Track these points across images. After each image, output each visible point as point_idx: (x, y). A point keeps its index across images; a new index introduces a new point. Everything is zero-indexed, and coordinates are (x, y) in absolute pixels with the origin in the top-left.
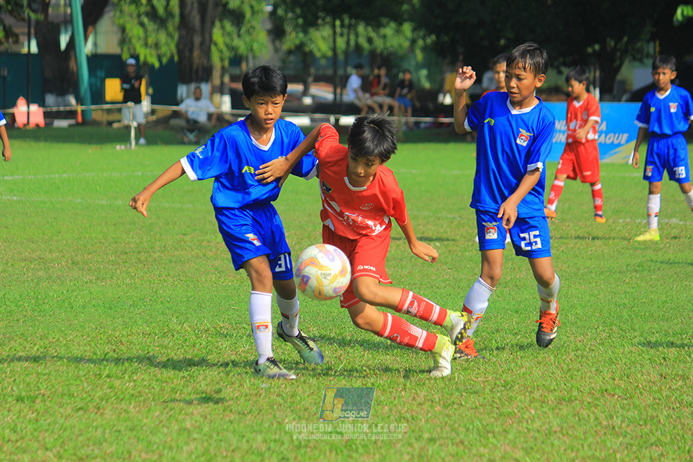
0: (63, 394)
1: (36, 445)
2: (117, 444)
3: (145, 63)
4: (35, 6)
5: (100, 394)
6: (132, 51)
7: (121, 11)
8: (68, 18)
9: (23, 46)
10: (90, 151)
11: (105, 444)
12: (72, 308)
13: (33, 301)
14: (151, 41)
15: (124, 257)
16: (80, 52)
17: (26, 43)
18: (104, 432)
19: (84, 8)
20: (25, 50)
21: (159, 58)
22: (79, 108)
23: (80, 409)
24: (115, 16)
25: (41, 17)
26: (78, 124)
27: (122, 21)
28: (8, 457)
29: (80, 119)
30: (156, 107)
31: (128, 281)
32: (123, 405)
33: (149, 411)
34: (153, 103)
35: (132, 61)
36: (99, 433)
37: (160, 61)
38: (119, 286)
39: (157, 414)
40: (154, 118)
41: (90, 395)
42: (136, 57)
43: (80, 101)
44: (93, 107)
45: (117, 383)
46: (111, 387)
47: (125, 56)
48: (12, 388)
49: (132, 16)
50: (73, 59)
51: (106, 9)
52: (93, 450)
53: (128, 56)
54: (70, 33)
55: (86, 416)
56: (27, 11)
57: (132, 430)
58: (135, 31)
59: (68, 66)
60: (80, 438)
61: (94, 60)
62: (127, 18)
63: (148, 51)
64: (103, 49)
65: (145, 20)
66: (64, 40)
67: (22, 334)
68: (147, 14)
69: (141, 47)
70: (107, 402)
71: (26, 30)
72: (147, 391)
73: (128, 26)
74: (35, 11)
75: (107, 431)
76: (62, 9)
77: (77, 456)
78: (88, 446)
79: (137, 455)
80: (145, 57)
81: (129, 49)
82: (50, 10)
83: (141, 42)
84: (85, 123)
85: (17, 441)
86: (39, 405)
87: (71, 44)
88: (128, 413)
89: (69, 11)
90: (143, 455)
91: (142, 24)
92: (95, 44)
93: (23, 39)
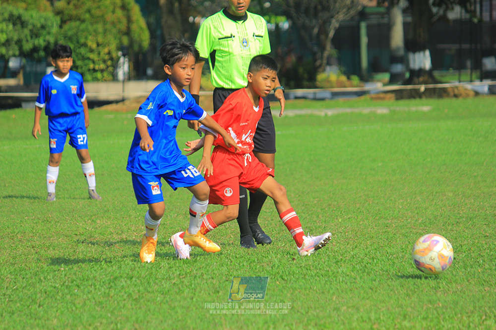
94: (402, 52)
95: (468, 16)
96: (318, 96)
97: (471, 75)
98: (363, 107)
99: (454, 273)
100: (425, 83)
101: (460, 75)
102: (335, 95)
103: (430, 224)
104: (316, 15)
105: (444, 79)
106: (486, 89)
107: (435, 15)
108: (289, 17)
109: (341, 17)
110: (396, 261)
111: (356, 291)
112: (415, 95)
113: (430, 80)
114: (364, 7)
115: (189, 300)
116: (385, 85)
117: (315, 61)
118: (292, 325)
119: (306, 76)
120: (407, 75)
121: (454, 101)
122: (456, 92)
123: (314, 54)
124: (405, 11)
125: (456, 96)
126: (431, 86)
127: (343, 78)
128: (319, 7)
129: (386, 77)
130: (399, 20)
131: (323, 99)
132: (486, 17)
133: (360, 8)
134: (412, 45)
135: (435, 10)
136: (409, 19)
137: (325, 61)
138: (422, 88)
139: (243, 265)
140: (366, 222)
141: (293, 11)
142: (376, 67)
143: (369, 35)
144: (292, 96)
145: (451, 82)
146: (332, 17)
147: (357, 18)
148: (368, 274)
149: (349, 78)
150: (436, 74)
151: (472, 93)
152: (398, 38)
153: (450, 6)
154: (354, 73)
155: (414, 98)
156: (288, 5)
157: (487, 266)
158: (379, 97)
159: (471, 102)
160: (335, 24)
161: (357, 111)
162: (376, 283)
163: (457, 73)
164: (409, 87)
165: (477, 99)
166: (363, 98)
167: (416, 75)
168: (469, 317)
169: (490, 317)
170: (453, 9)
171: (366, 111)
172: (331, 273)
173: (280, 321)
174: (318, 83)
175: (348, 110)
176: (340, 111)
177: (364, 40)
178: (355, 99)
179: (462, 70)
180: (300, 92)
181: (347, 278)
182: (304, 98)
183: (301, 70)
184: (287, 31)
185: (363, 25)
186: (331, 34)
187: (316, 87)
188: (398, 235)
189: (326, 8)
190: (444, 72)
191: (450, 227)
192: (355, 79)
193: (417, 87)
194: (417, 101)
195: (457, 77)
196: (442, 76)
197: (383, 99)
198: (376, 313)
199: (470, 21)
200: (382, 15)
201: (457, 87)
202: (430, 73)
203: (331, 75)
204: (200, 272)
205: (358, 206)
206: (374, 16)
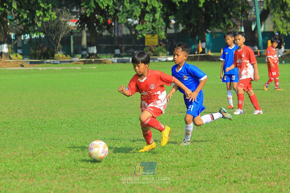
0: (253, 152)
1: (244, 170)
2: (273, 170)
3: (283, 34)
4: (243, 15)
5: (266, 152)
6: (278, 30)
7: (274, 16)
8: (255, 19)
9: (239, 30)
10: (262, 66)
11: (268, 170)
12: (256, 122)
13: (242, 120)
14: (284, 26)
15: (274, 103)
16: (259, 31)
17: (240, 28)
18: (268, 166)
19: (260, 15)
20: (240, 31)
21: (288, 32)
22: (259, 51)
23: (259, 158)
24: (272, 18)
25: (246, 19)
26: (258, 57)
27: (274, 20)
28: (234, 174)
29: (259, 55)
30: (286, 50)
31: (276, 112)
32: (275, 156)
33: (284, 159)
34: (285, 48)
35: (277, 34)
36: (266, 167)
37: (288, 33)
38: (273, 114)
39: (287, 159)
40: (286, 54)
41: (263, 153)
42: (279, 32)
43: (259, 48)
44: (264, 50)
45: (272, 149)
46: (270, 150)
47: (275, 32)
48: (235, 151)
49: (278, 18)
50: (257, 33)
51: (269, 15)
52: (264, 172)
53: (276, 32)
54: (255, 24)
55: (261, 160)
56: (241, 17)
57: (278, 165)
58: (279, 23)
59: (255, 36)
60: (259, 168)
61: (264, 34)
62: (276, 18)
63: (283, 30)
64: (267, 30)
65: (283, 19)
66: (253, 27)
67: (239, 131)
68: (283, 17)
69: (281, 28)
70: (269, 155)
71: (240, 24)
72: (283, 151)
73: (276, 21)
74: (243, 17)
75: (269, 166)
76: (253, 16)
77: (258, 174)
78: (262, 171)
79: (280, 174)
80: (283, 32)
81: (277, 29)
82: (249, 16)
83: (281, 27)
84: (260, 56)
85: (237, 169)
86: (244, 156)
87: (256, 28)
88: (276, 159)
89: (255, 16)
90: (282, 174)
91: (281, 20)
92: (265, 28)
93: (239, 27)
94: (86, 47)
95: (109, 34)
96: (55, 62)
97: (111, 55)
98: (71, 67)
99: (104, 127)
100: (94, 58)
101: (107, 55)
102: (61, 62)
103: (96, 109)
104: (54, 33)
105: (101, 57)
106: (116, 61)
107: (98, 33)
108: (44, 33)
109: (64, 33)
110: (83, 123)
111: (68, 134)
112: (90, 62)
113: (96, 57)
114: (72, 30)
115: (6, 137)
116: (79, 59)
117: (54, 49)
118: (45, 146)
119: (50, 55)
120: (88, 55)
121: (105, 65)
122: (105, 62)
123: (54, 47)
124: (87, 32)
125: (105, 63)
126: (96, 59)
127: (64, 56)
128: (56, 30)
129: (80, 56)
130: (85, 35)
131: (57, 64)
132: (116, 35)
133: (71, 30)
134: (90, 44)
135: (98, 32)
136: (88, 35)
137: (57, 50)
138: (93, 60)
139: (27, 124)
140: (72, 109)
141: (46, 31)
142: (76, 52)
143: (74, 40)
144: (45, 62)
145: (103, 58)
146: (61, 33)
147: (70, 34)
148: (73, 128)
149: (66, 56)
150: (98, 55)
151: (111, 62)
152: (84, 42)
153: (103, 30)
154: (68, 54)
155: (90, 64)
156: (44, 28)
157: (116, 125)
158: (78, 63)
159: (111, 65)
160: (61, 36)
161: (69, 68)
162: (76, 131)
163: (105, 54)
164: (89, 59)
165: (113, 65)
166: (72, 63)
167: (91, 55)
168: (109, 143)
169: (117, 143)
170: (104, 31)
171: (73, 68)
172: (59, 127)
173: (40, 145)
174: (55, 58)
175: (66, 68)
176: (63, 68)
177: (72, 42)
178: (69, 64)
179: (107, 54)
180: (48, 61)
181: (65, 129)
182: (50, 63)
183: (49, 53)
184: (43, 38)
185: (72, 37)
186: (60, 40)
187: (54, 59)
188: (84, 113)
189: (58, 30)
190: (101, 55)
191: (103, 111)
192: (69, 56)
193: (91, 59)
194: (91, 65)
195: (106, 56)
196: (101, 56)
197: (79, 64)
198: (75, 142)
199: (111, 36)
200: (79, 33)
201: (106, 60)
202: (96, 55)
203: (60, 55)
204: (10, 127)
205: (69, 103)
206: (76, 33)
